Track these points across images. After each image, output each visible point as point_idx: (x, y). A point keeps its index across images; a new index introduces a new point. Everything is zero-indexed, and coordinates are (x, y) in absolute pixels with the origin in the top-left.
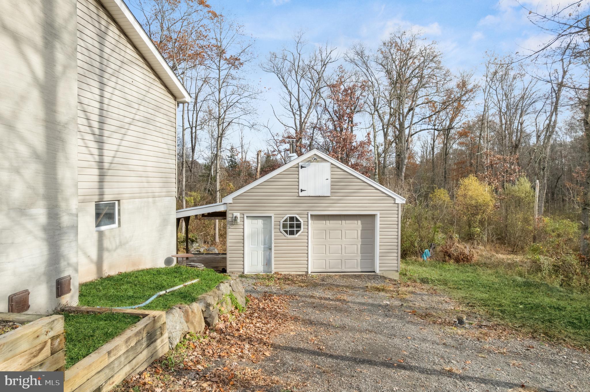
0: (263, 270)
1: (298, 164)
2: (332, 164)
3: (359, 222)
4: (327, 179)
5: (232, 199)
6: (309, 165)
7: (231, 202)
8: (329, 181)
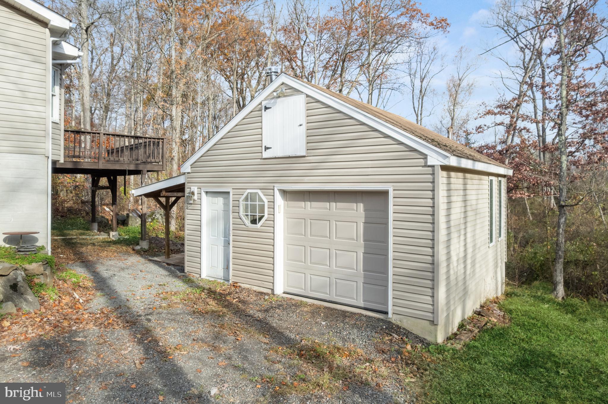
0: (224, 277)
1: (261, 104)
2: (308, 96)
3: (361, 206)
4: (301, 125)
5: (190, 167)
6: (275, 103)
7: (189, 171)
8: (304, 128)
